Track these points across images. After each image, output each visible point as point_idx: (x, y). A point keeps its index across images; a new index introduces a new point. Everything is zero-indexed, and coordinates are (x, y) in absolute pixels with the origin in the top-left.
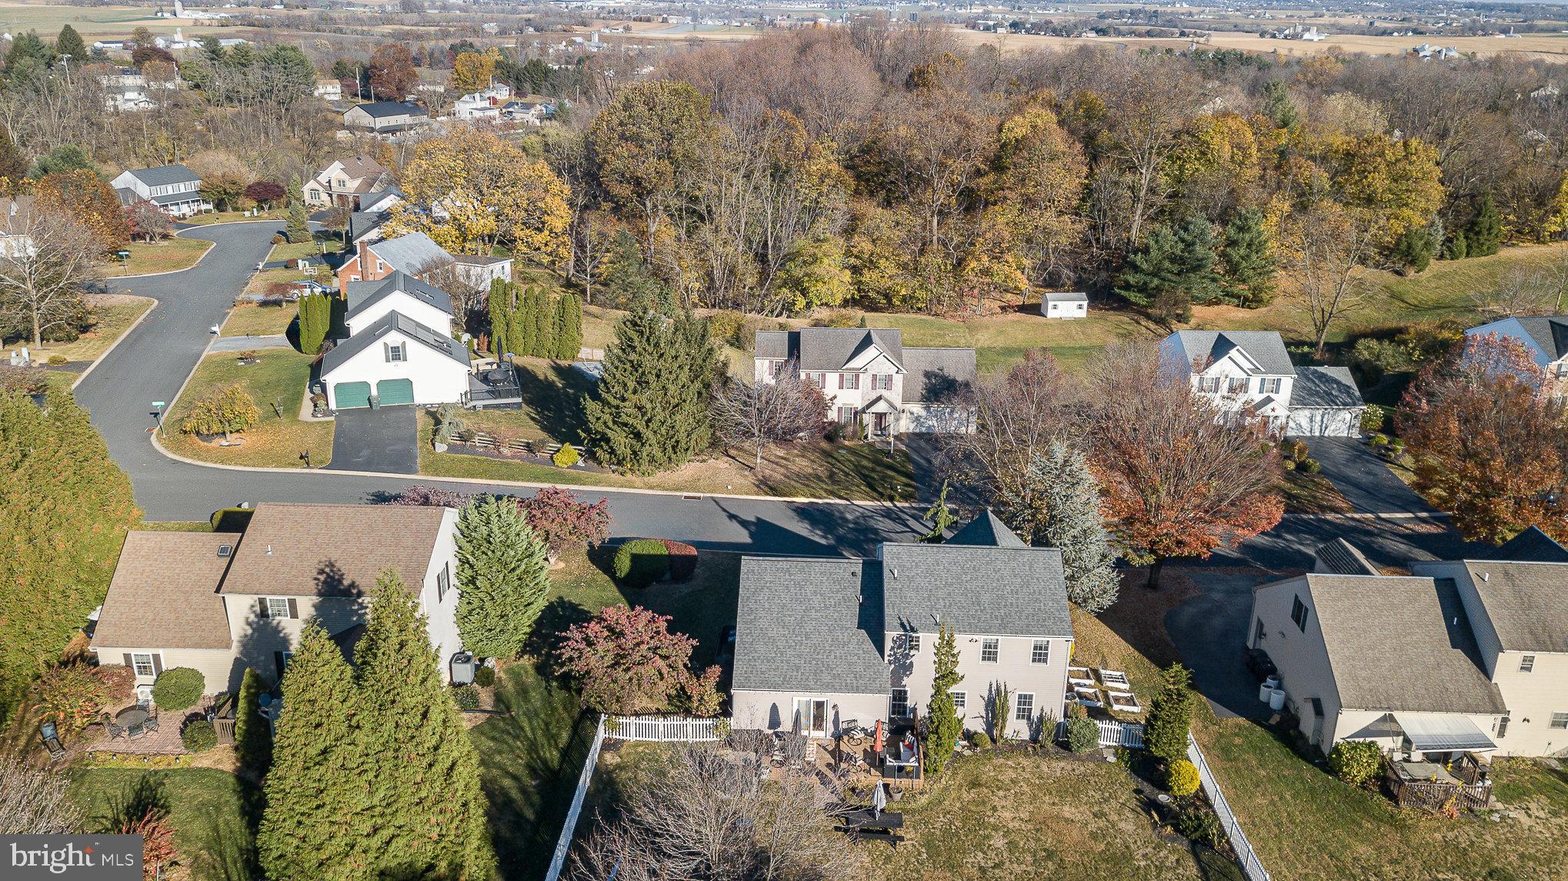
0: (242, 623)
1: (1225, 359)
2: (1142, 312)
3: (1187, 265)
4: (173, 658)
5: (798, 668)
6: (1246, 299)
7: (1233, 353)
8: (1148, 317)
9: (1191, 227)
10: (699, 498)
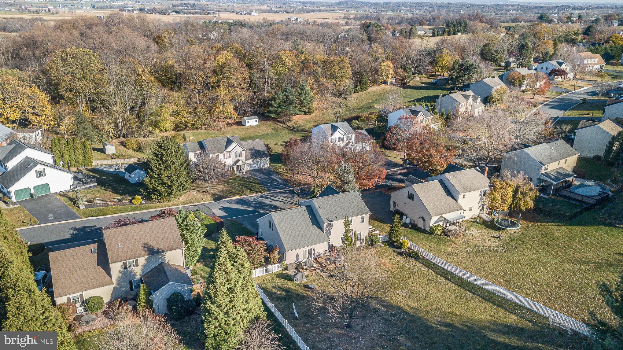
0: (117, 272)
1: (337, 132)
2: (275, 120)
3: (288, 102)
4: (87, 294)
5: (302, 241)
6: (306, 112)
7: (339, 130)
8: (279, 121)
9: (287, 90)
10: (196, 205)
